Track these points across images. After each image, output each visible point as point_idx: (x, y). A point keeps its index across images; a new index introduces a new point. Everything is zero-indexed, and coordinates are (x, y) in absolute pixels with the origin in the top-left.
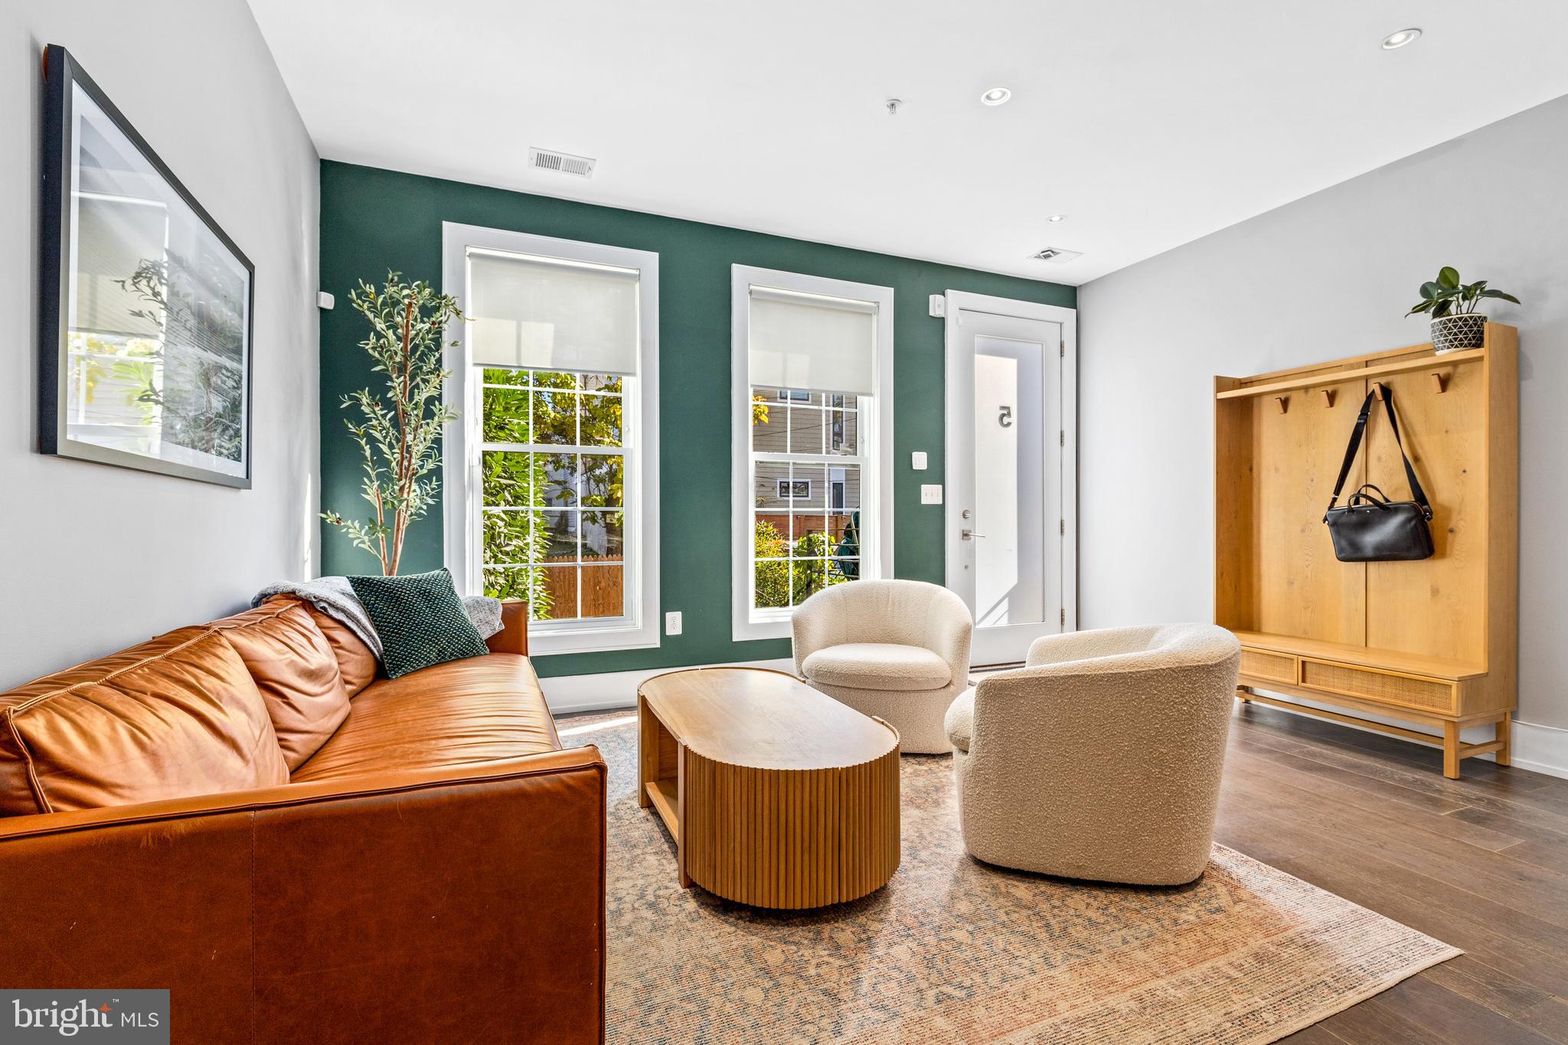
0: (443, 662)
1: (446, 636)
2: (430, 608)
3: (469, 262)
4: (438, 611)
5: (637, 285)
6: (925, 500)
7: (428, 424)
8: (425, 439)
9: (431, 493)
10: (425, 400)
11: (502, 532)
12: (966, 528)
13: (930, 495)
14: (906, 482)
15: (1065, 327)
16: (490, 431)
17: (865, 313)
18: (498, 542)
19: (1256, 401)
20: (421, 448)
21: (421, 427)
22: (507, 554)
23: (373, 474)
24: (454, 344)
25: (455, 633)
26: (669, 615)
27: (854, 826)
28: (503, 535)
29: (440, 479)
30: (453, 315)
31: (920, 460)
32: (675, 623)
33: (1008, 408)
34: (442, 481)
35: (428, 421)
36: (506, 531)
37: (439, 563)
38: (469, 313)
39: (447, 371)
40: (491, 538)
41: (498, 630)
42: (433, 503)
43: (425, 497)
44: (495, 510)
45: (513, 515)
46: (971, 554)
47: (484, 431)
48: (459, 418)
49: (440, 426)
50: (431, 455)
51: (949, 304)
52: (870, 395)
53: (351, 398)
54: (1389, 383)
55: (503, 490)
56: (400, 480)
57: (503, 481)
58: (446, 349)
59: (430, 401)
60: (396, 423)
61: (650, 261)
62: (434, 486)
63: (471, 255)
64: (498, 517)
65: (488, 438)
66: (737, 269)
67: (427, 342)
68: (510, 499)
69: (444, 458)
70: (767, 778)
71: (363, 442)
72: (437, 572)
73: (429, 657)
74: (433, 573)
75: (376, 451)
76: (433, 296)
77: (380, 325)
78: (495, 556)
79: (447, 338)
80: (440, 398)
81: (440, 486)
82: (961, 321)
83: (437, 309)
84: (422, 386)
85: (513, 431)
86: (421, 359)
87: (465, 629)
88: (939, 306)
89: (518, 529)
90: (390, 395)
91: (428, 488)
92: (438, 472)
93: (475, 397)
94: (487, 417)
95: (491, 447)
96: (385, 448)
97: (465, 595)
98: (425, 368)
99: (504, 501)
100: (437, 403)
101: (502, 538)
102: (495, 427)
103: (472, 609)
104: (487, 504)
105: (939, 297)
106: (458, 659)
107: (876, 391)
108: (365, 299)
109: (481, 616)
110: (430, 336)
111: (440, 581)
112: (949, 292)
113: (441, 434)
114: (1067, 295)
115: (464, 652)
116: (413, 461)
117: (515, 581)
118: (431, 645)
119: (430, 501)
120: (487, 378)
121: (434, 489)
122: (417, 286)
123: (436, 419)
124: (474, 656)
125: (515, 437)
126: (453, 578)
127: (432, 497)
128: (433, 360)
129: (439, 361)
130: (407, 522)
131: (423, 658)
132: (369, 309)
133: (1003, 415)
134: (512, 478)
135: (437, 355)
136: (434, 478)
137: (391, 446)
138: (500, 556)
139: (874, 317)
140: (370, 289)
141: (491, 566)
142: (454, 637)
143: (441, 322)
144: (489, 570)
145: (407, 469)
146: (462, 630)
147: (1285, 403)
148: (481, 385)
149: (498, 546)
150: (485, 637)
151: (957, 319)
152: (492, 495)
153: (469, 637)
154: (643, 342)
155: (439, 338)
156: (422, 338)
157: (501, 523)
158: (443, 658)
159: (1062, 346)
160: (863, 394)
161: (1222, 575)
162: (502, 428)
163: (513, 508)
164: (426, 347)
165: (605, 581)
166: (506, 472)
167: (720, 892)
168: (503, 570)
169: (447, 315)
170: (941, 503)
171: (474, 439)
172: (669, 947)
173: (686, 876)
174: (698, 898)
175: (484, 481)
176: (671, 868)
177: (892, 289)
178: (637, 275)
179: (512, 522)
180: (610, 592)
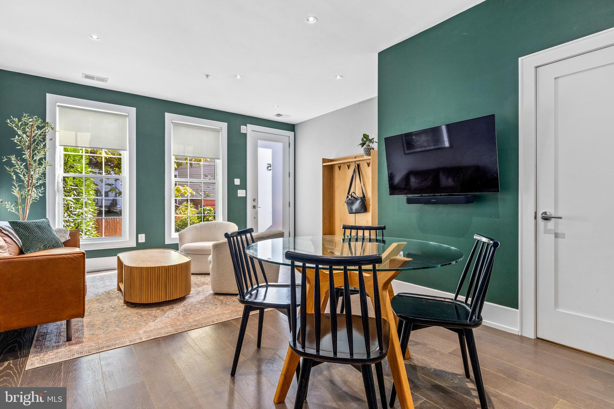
0: (46, 249)
1: (47, 240)
2: (41, 231)
3: (57, 108)
4: (44, 232)
5: (127, 119)
6: (239, 195)
7: (40, 168)
8: (38, 173)
9: (41, 192)
10: (39, 159)
11: (72, 206)
12: (255, 204)
13: (241, 193)
14: (232, 189)
15: (290, 137)
16: (67, 169)
17: (217, 131)
18: (70, 210)
19: (334, 166)
20: (37, 176)
21: (37, 168)
22: (75, 215)
23: (16, 185)
24: (51, 140)
25: (50, 240)
26: (140, 235)
27: (171, 281)
28: (73, 207)
29: (45, 187)
30: (51, 129)
31: (237, 182)
32: (142, 238)
33: (270, 164)
34: (46, 188)
35: (40, 166)
36: (74, 206)
37: (45, 217)
38: (58, 128)
39: (48, 148)
40: (67, 208)
41: (68, 239)
42: (42, 196)
43: (38, 194)
44: (69, 198)
45: (78, 200)
46: (257, 213)
47: (64, 169)
48: (53, 166)
49: (45, 168)
50: (41, 179)
51: (248, 129)
52: (219, 159)
53: (7, 158)
54: (359, 164)
55: (73, 190)
56: (28, 187)
57: (72, 187)
58: (47, 141)
59: (41, 159)
60: (26, 167)
61: (133, 111)
62: (42, 189)
63: (58, 106)
64: (71, 201)
65: (66, 171)
66: (167, 115)
67: (40, 139)
68: (76, 194)
69: (47, 179)
70: (145, 269)
71: (12, 174)
72: (43, 219)
73: (40, 247)
74: (42, 220)
75: (18, 177)
76: (42, 123)
77: (20, 132)
78: (69, 215)
79: (48, 137)
80: (45, 158)
81: (45, 190)
82: (252, 135)
83: (44, 127)
84: (37, 153)
85: (78, 168)
86: (37, 144)
87: (54, 238)
88: (244, 130)
89: (80, 205)
90: (23, 157)
91: (40, 190)
92: (44, 185)
93: (60, 157)
94: (65, 164)
95: (66, 175)
96: (22, 176)
97: (55, 228)
98: (38, 147)
99: (73, 194)
100: (43, 160)
101: (72, 209)
102: (69, 167)
103: (57, 232)
104: (66, 196)
105: (244, 127)
106: (52, 248)
107: (221, 157)
108: (14, 123)
109: (61, 234)
110: (41, 137)
111: (45, 222)
112: (248, 125)
113: (46, 171)
114: (291, 127)
115: (54, 246)
116: (34, 181)
117: (79, 226)
118: (41, 243)
119: (41, 195)
120: (65, 150)
121: (42, 191)
122: (36, 118)
123: (43, 166)
124: (58, 247)
125: (78, 171)
126: (50, 221)
127: (42, 193)
128: (42, 145)
129: (45, 145)
130: (31, 202)
131: (38, 248)
132: (15, 127)
133: (268, 167)
134: (77, 186)
135: (44, 143)
136: (42, 187)
137: (24, 175)
138: (71, 215)
139: (220, 132)
140: (16, 119)
141: (67, 219)
142: (50, 241)
143: (45, 132)
144: (67, 221)
145: (31, 184)
146: (53, 238)
147: (340, 168)
148: (63, 153)
149: (71, 211)
150: (62, 241)
151: (251, 134)
152: (68, 192)
153: (56, 241)
154: (129, 139)
155: (45, 137)
156: (37, 137)
157: (71, 203)
158: (45, 248)
159: (289, 144)
160: (216, 159)
161: (325, 218)
162: (73, 167)
163: (78, 197)
164: (39, 140)
165: (109, 222)
166: (74, 184)
167: (133, 301)
168: (73, 221)
169: (48, 129)
170: (245, 196)
171: (60, 172)
172: (115, 314)
173: (125, 301)
174: (128, 306)
175: (64, 188)
176: (122, 301)
177: (227, 123)
178: (127, 114)
179: (77, 202)
180: (111, 226)
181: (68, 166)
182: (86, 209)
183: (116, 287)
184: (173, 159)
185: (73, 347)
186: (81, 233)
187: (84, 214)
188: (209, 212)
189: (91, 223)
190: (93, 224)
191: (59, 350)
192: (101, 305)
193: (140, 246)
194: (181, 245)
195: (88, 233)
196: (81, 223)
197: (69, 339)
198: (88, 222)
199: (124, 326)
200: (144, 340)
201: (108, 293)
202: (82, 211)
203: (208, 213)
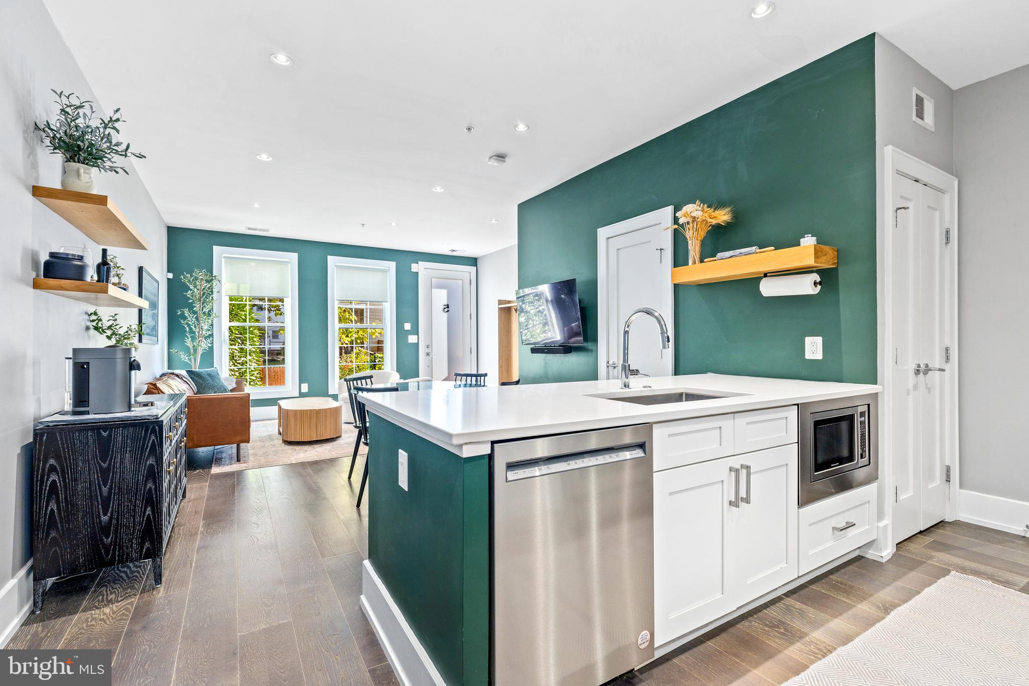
2: (212, 379)
3: (223, 259)
4: (214, 380)
5: (289, 265)
6: (410, 341)
7: (208, 319)
8: (207, 324)
9: (210, 342)
10: (208, 311)
11: (237, 355)
12: (428, 351)
13: (412, 339)
14: (401, 334)
15: (471, 274)
16: (232, 318)
17: (384, 271)
19: (511, 308)
20: (206, 327)
21: (206, 320)
22: (240, 363)
23: (189, 336)
24: (218, 292)
26: (302, 385)
27: (321, 423)
30: (217, 282)
31: (408, 326)
32: (305, 388)
34: (213, 338)
36: (239, 354)
37: (213, 366)
38: (223, 281)
39: (215, 301)
40: (232, 357)
43: (207, 344)
44: (233, 347)
45: (242, 349)
46: (430, 361)
47: (230, 318)
48: (219, 317)
49: (213, 319)
50: (210, 330)
51: (420, 267)
52: (387, 302)
53: (181, 311)
55: (238, 339)
56: (199, 338)
57: (237, 336)
58: (215, 295)
60: (197, 319)
61: (294, 256)
62: (211, 340)
63: (224, 257)
64: (236, 349)
65: (231, 320)
66: (330, 258)
68: (240, 342)
69: (214, 330)
70: (299, 412)
71: (186, 326)
72: (212, 369)
75: (190, 329)
76: (210, 276)
77: (191, 287)
78: (234, 364)
79: (215, 290)
80: (213, 310)
81: (213, 340)
82: (425, 273)
83: (212, 280)
84: (206, 305)
85: (241, 318)
86: (206, 297)
87: (222, 384)
88: (416, 268)
89: (245, 354)
90: (194, 309)
91: (208, 341)
92: (212, 335)
93: (226, 307)
94: (231, 313)
95: (232, 324)
96: (193, 327)
97: (222, 376)
98: (207, 300)
99: (238, 343)
100: (211, 311)
101: (237, 357)
103: (225, 380)
104: (231, 345)
105: (415, 265)
107: (389, 300)
108: (186, 278)
109: (228, 382)
110: (209, 290)
111: (213, 371)
112: (419, 262)
113: (213, 322)
114: (473, 261)
116: (203, 332)
117: (244, 375)
119: (210, 345)
120: (231, 300)
122: (204, 271)
123: (211, 317)
126: (218, 370)
127: (210, 344)
128: (210, 298)
129: (212, 298)
130: (201, 353)
132: (188, 282)
134: (241, 334)
135: (212, 296)
137: (195, 327)
138: (236, 364)
139: (388, 273)
140: (189, 275)
141: (232, 368)
143: (213, 285)
144: (232, 370)
145: (201, 335)
147: (516, 309)
148: (229, 302)
149: (236, 360)
151: (423, 273)
152: (233, 341)
154: (292, 286)
155: (212, 290)
156: (206, 290)
157: (236, 351)
159: (470, 281)
160: (383, 302)
161: (501, 367)
162: (237, 316)
163: (243, 346)
164: (208, 293)
165: (277, 372)
166: (239, 332)
167: (289, 440)
168: (237, 370)
169: (215, 283)
170: (417, 342)
171: (225, 322)
172: (273, 449)
173: (283, 439)
174: (285, 444)
175: (230, 336)
176: (281, 441)
177: (395, 262)
178: (289, 260)
179: (241, 351)
180: (279, 376)
181: (233, 315)
182: (250, 358)
183: (277, 432)
184: (337, 305)
185: (241, 465)
186: (245, 383)
187: (248, 362)
188: (380, 359)
189: (255, 373)
190: (257, 374)
191: (232, 466)
192: (263, 443)
193: (302, 395)
194: (340, 394)
195: (252, 383)
196: (246, 371)
197: (238, 460)
198: (252, 371)
199: (280, 455)
200: (293, 462)
201: (270, 436)
202: (246, 360)
203: (379, 361)
